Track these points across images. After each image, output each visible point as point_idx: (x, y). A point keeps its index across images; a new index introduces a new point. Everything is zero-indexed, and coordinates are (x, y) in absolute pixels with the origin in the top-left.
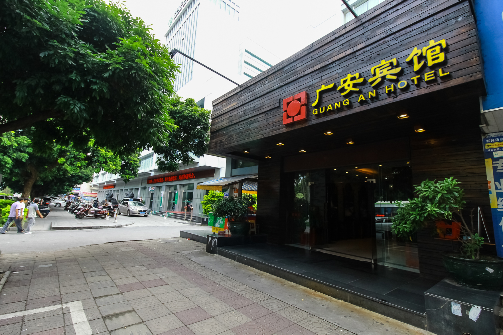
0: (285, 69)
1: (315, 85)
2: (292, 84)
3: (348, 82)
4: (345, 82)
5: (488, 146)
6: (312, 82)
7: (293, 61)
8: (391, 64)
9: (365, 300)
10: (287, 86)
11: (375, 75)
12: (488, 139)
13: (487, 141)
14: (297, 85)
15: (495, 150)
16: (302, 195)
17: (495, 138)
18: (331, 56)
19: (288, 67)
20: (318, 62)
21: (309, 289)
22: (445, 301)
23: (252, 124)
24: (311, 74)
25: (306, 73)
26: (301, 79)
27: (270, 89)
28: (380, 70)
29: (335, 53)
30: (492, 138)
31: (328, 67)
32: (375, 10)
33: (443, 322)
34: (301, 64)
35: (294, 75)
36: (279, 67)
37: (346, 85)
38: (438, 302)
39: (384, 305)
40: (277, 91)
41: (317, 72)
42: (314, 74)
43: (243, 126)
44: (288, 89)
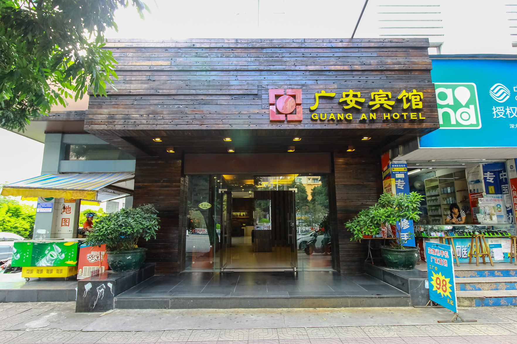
0: (265, 51)
1: (310, 86)
2: (277, 73)
3: (351, 97)
4: (347, 96)
5: (393, 169)
6: (305, 81)
7: (277, 46)
8: (387, 96)
9: (364, 299)
10: (269, 73)
11: (374, 100)
12: (393, 164)
13: (393, 166)
14: (285, 78)
15: (397, 172)
16: (208, 205)
17: (396, 164)
18: (328, 64)
19: (269, 51)
20: (313, 63)
21: (306, 309)
22: (421, 281)
23: (204, 104)
24: (304, 72)
25: (297, 68)
26: (290, 73)
27: (241, 67)
28: (379, 97)
29: (332, 62)
30: (395, 164)
31: (324, 74)
32: (369, 42)
33: (420, 297)
34: (288, 55)
35: (280, 64)
36: (256, 45)
37: (348, 99)
38: (417, 282)
39: (381, 298)
40: (253, 73)
41: (311, 73)
42: (307, 73)
43: (186, 103)
44: (270, 77)
